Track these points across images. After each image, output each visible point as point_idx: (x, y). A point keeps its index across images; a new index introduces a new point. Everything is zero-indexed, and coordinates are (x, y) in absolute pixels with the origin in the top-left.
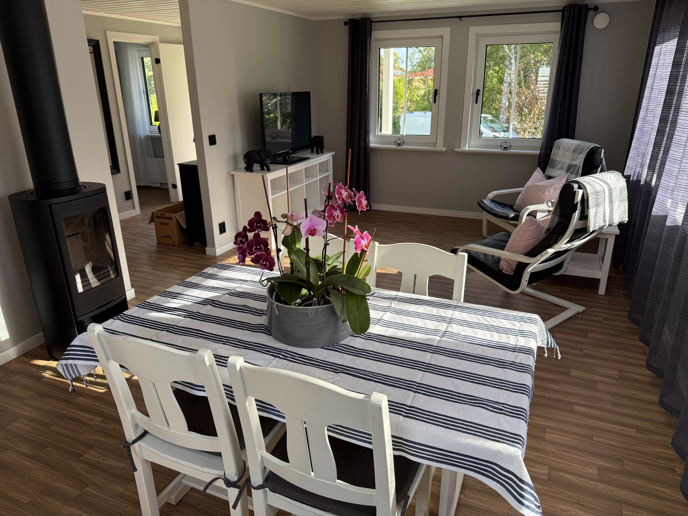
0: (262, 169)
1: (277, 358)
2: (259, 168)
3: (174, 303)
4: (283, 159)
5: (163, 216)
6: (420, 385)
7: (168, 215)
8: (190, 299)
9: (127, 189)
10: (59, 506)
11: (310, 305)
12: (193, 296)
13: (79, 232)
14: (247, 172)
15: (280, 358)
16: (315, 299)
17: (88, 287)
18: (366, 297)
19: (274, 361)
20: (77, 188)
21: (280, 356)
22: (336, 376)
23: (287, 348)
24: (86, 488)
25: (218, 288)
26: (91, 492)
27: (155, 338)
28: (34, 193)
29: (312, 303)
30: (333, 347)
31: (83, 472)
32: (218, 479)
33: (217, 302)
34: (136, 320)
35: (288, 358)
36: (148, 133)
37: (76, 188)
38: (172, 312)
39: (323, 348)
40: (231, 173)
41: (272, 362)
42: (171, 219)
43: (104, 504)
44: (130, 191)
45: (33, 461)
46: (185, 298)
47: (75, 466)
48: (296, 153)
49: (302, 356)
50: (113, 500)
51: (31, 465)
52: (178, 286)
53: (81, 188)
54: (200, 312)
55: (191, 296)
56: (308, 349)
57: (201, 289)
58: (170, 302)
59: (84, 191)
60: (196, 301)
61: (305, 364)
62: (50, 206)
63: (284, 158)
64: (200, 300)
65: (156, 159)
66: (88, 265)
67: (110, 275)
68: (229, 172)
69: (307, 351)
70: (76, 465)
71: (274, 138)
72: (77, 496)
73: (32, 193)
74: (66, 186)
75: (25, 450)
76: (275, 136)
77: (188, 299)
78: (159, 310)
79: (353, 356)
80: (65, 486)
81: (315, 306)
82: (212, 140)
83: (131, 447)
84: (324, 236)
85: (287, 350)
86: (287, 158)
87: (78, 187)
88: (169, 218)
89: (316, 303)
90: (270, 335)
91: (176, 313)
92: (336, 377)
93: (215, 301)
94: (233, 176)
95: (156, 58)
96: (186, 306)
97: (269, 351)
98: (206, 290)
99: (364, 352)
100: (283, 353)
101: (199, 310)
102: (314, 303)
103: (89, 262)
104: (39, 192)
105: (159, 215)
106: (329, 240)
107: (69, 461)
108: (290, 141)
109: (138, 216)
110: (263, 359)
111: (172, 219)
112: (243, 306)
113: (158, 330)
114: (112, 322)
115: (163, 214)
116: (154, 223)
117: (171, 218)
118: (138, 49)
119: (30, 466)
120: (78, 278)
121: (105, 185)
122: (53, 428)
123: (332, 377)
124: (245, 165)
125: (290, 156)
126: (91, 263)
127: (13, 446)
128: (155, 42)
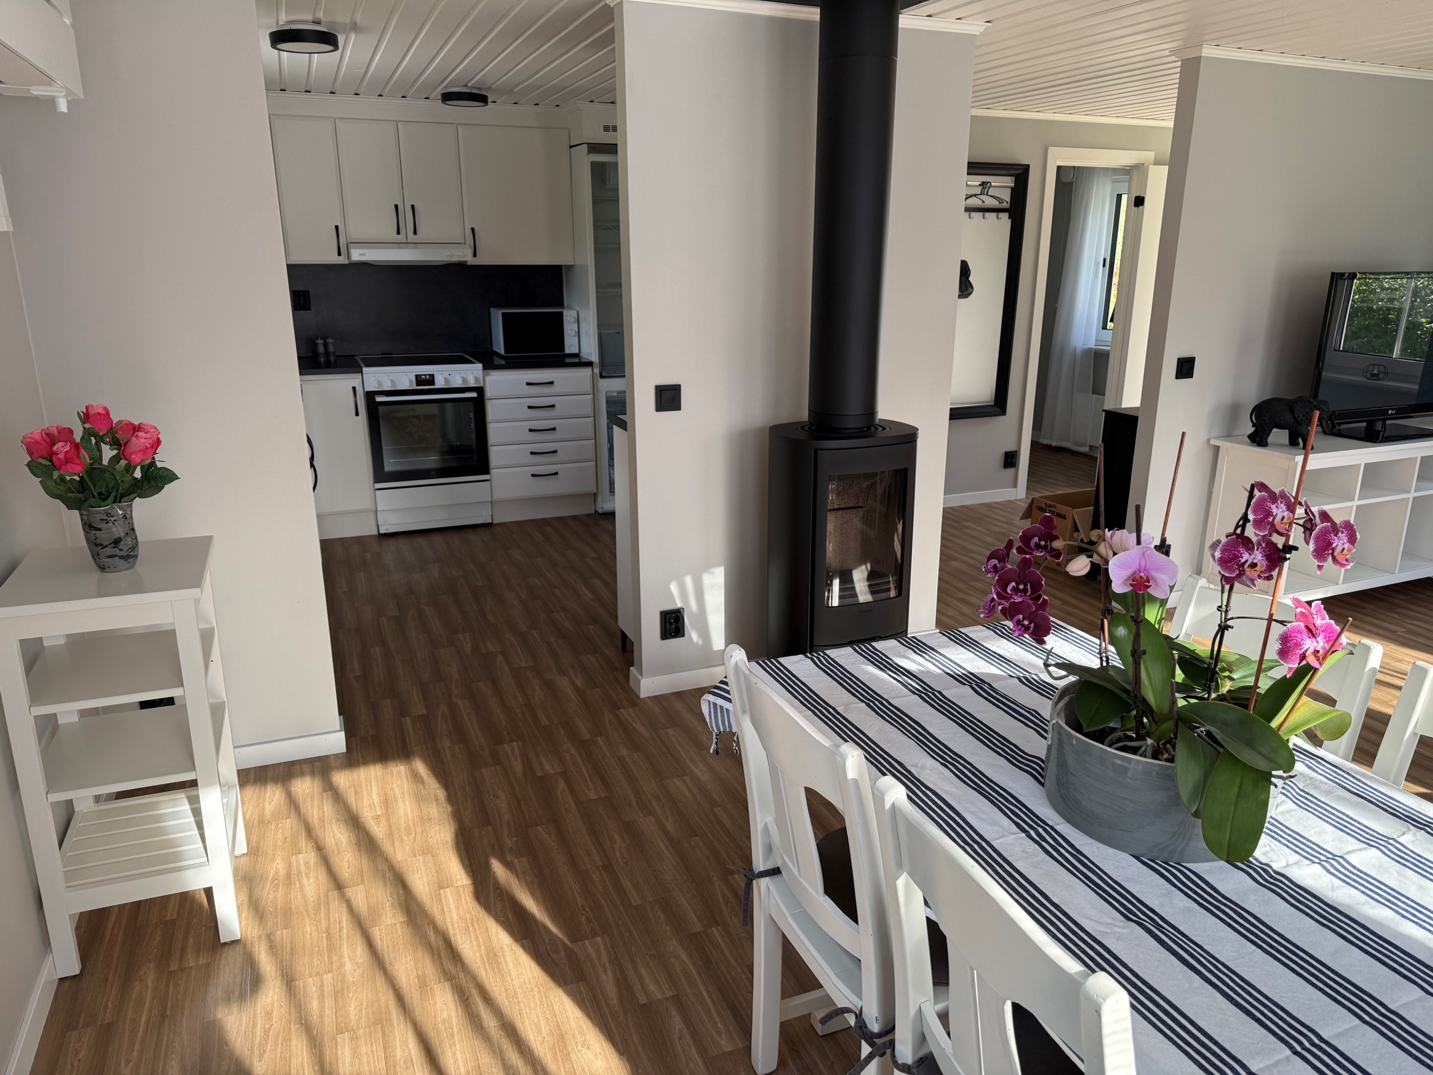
0: (1293, 443)
1: (1023, 835)
2: (1287, 442)
3: (914, 661)
4: (1367, 428)
5: (1050, 509)
6: (1323, 1045)
7: (1061, 508)
8: (944, 665)
9: (1011, 448)
10: (667, 934)
11: (1134, 751)
12: (952, 661)
13: (862, 505)
14: (1250, 445)
15: (1029, 836)
16: (1149, 741)
17: (849, 601)
18: (1273, 779)
19: (1013, 836)
20: (871, 429)
21: (1032, 833)
22: (1121, 924)
23: (1058, 824)
24: (713, 929)
25: (1007, 661)
26: (716, 938)
27: (842, 708)
28: (806, 428)
29: (1140, 747)
30: (1160, 865)
31: (722, 901)
32: (851, 1012)
33: (986, 687)
34: (835, 670)
35: (1044, 844)
36: (1092, 345)
37: (869, 428)
38: (897, 674)
39: (1137, 858)
40: (1214, 442)
41: (1007, 836)
42: (1064, 517)
43: (723, 967)
44: (1016, 452)
45: (670, 848)
46: (937, 661)
47: (717, 885)
48: (1411, 417)
49: (1078, 853)
50: (739, 969)
51: (666, 852)
52: (941, 635)
53: (877, 429)
54: (944, 693)
55: (950, 660)
56: (1101, 845)
57: (978, 653)
58: (908, 658)
59: (881, 434)
60: (952, 671)
61: (1072, 870)
62: (816, 451)
63: (1371, 424)
64: (960, 671)
65: (1094, 395)
66: (863, 567)
67: (889, 590)
68: (1209, 440)
69: (1098, 848)
70: (719, 885)
71: (1375, 376)
72: (696, 933)
73: (802, 428)
74: (853, 424)
75: (670, 826)
76: (1378, 371)
77: (940, 663)
78: (881, 666)
79: (1195, 905)
80: (689, 908)
81: (1145, 757)
82: (1185, 368)
83: (754, 882)
84: (1220, 607)
85: (1057, 827)
86: (1379, 426)
87: (872, 427)
88: (1061, 514)
89: (1149, 752)
90: (1042, 785)
91: (904, 679)
92: (1118, 927)
93: (986, 683)
94: (1217, 448)
95: (1138, 195)
96: (928, 673)
97: (1018, 814)
98: (983, 659)
99: (1231, 909)
100: (1040, 830)
101: (943, 690)
102: (1143, 749)
103: (865, 563)
104: (813, 428)
105: (1044, 506)
106: (1232, 618)
107: (712, 873)
108: (1417, 387)
109: (1018, 503)
110: (994, 823)
111: (1065, 519)
112: (1028, 710)
113: (855, 698)
114: (801, 660)
115: (1051, 506)
116: (1030, 519)
117: (1064, 515)
118: (1113, 177)
119: (663, 852)
120: (836, 583)
121: (918, 430)
122: (718, 811)
123: (1110, 921)
124: (1251, 430)
125: (1388, 422)
126: (869, 566)
127: (659, 811)
128: (1143, 164)
